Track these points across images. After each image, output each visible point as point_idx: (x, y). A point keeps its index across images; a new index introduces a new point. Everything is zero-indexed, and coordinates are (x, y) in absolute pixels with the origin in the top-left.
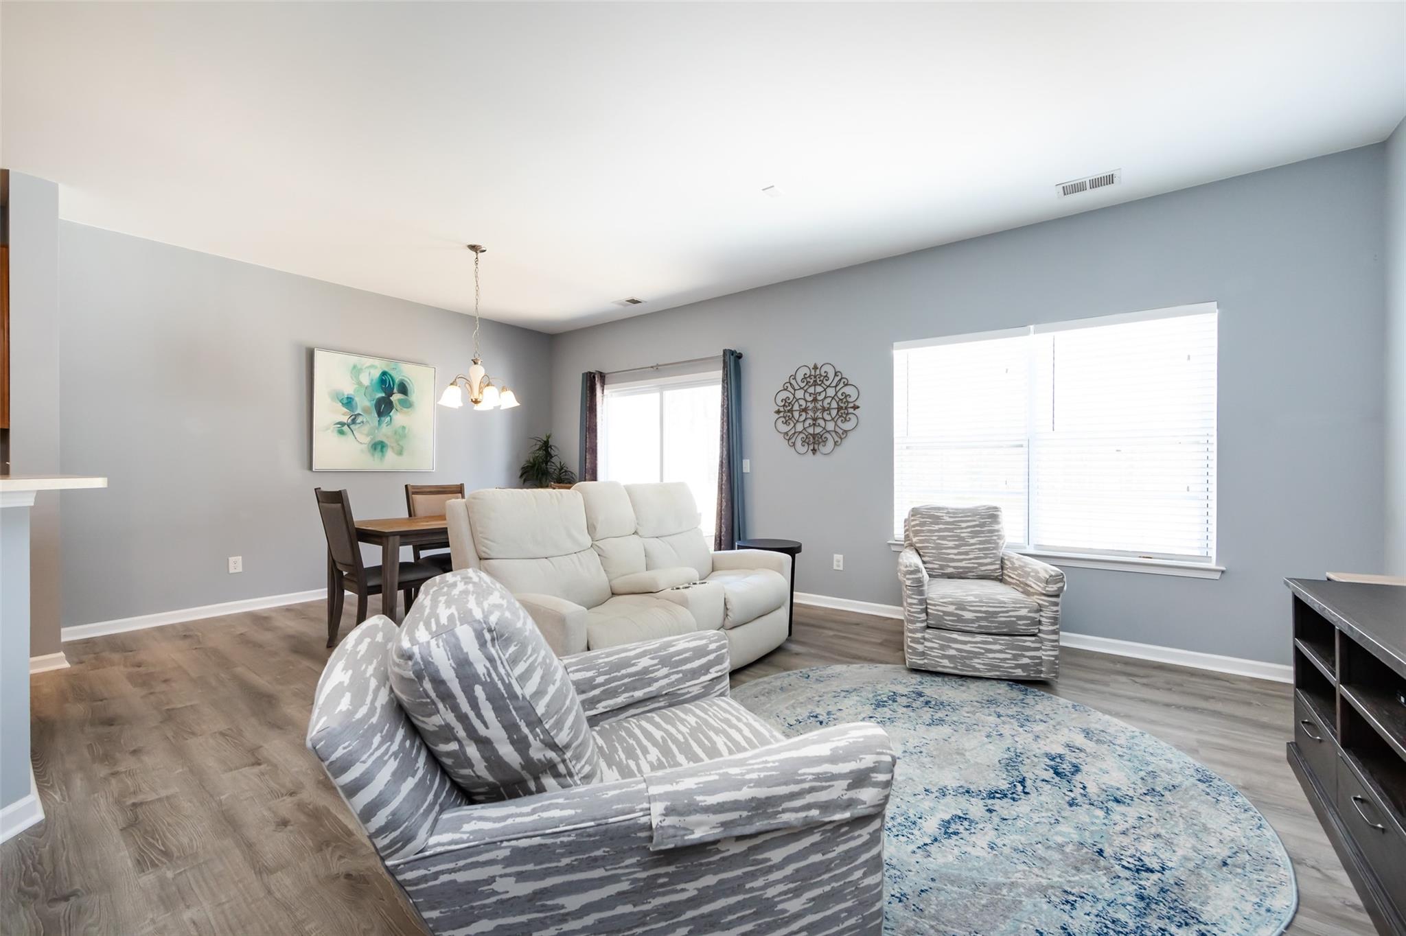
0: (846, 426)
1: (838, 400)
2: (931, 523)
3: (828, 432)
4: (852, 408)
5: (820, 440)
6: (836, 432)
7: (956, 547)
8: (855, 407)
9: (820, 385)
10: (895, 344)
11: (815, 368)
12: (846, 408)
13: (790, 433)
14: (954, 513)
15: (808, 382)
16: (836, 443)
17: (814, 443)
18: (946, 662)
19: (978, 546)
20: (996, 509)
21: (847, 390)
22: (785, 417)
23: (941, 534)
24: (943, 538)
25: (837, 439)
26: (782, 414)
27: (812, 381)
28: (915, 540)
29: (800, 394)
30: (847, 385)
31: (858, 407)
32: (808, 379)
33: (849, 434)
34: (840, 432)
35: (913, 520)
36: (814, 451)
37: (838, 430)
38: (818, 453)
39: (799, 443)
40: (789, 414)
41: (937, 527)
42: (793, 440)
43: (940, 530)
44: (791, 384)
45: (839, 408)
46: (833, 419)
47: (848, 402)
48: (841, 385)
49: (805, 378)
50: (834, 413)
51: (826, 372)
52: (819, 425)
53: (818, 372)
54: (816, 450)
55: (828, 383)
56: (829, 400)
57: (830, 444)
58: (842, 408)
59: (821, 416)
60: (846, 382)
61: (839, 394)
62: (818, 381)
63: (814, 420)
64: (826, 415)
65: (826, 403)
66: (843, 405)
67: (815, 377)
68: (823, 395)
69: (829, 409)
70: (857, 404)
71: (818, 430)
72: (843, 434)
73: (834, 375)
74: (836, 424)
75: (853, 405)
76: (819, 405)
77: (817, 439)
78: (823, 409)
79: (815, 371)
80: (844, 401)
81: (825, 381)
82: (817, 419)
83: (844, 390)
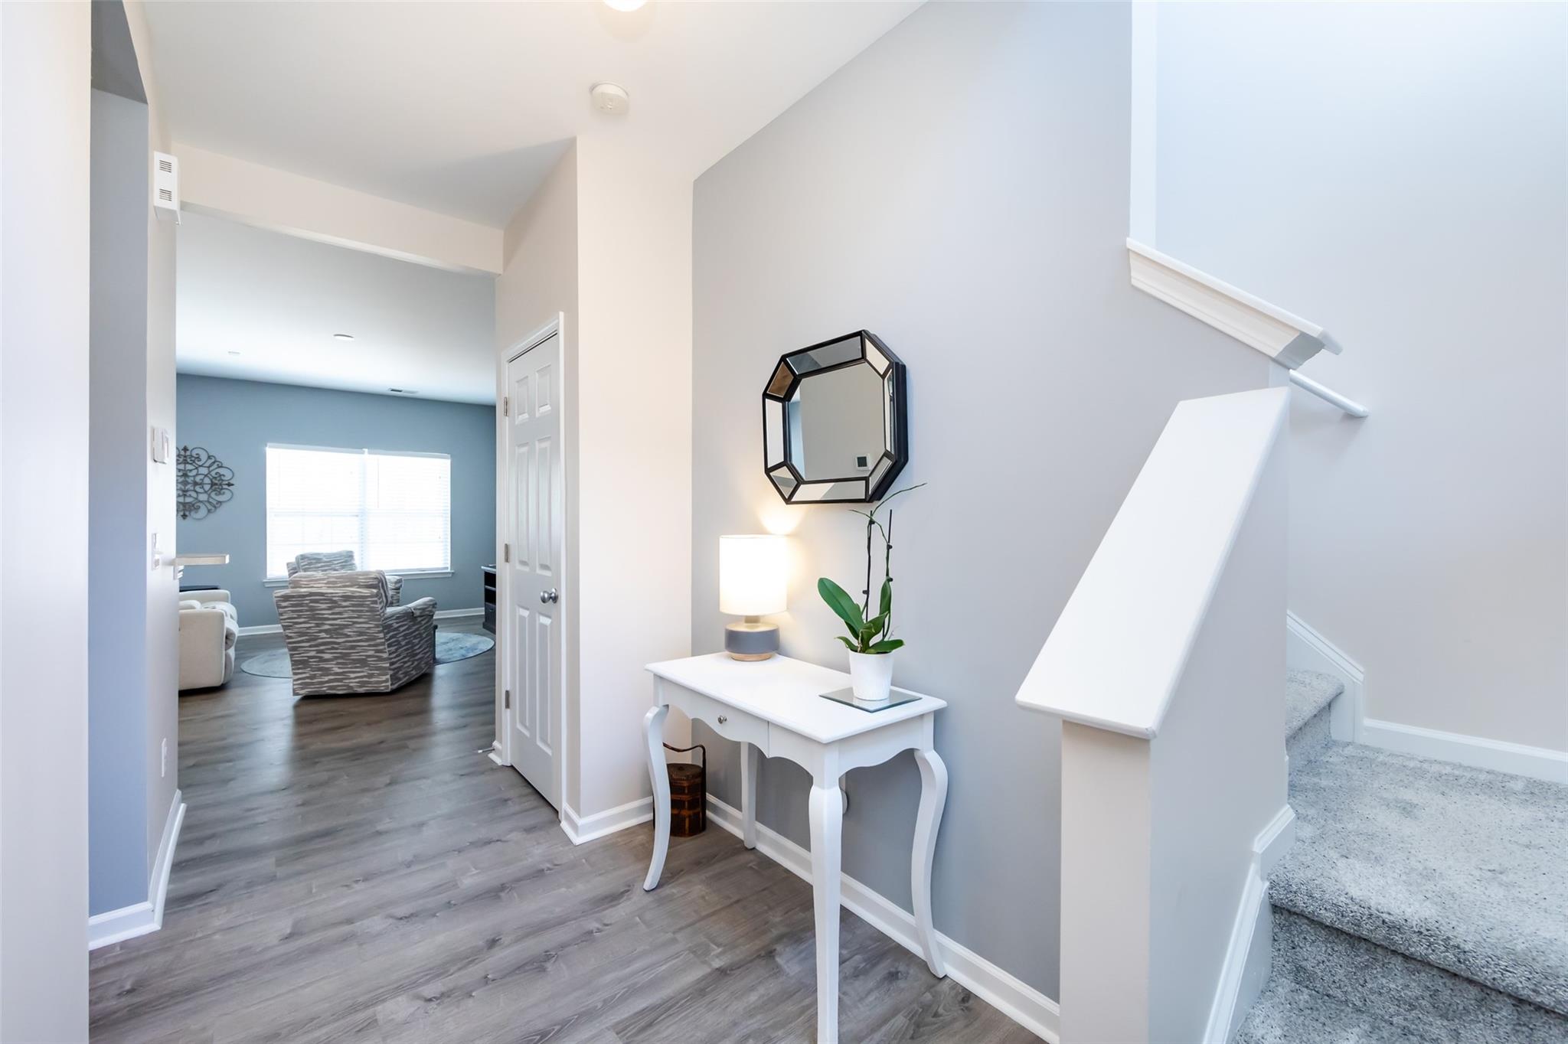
0: (220, 498)
1: (211, 478)
3: (201, 502)
4: (226, 484)
5: (192, 508)
6: (210, 503)
8: (229, 485)
9: (191, 464)
10: (268, 444)
11: (185, 449)
12: (221, 485)
14: (328, 555)
16: (209, 511)
17: (184, 510)
20: (351, 552)
21: (221, 471)
25: (210, 507)
27: (181, 460)
30: (221, 467)
31: (232, 485)
33: (224, 505)
34: (215, 502)
35: (304, 562)
36: (184, 516)
37: (211, 500)
41: (319, 565)
45: (213, 484)
46: (206, 492)
47: (223, 480)
48: (215, 466)
50: (207, 487)
51: (197, 454)
52: (190, 496)
53: (188, 453)
54: (186, 516)
55: (200, 463)
56: (202, 477)
57: (203, 511)
58: (216, 484)
59: (192, 488)
60: (220, 465)
61: (213, 473)
62: (189, 460)
63: (184, 491)
64: (198, 488)
65: (198, 479)
66: (217, 482)
67: (185, 457)
68: (194, 473)
69: (200, 484)
70: (231, 482)
71: (188, 500)
72: (217, 504)
73: (206, 457)
74: (209, 496)
75: (227, 482)
76: (190, 480)
77: (187, 506)
78: (195, 484)
79: (185, 452)
80: (218, 479)
81: (196, 462)
82: (187, 491)
83: (217, 471)
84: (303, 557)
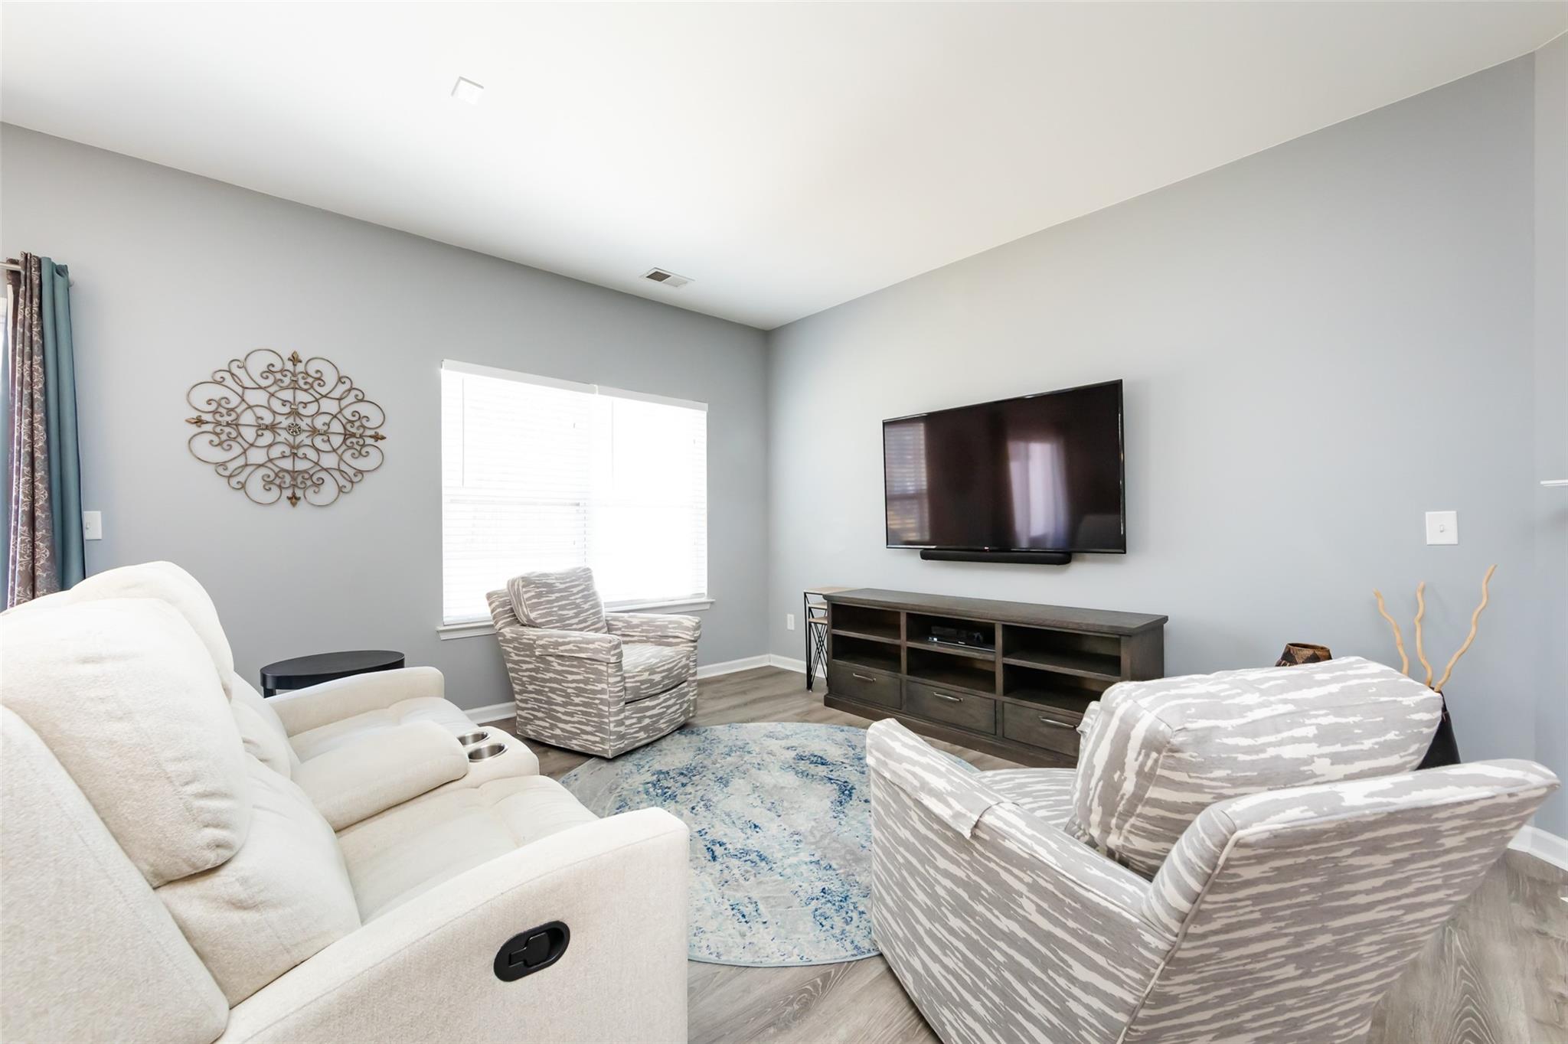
0: (361, 464)
1: (344, 421)
2: (548, 592)
3: (325, 470)
4: (371, 437)
5: (309, 483)
6: (342, 472)
7: (577, 615)
8: (377, 437)
9: (306, 390)
10: (446, 362)
11: (295, 360)
12: (361, 436)
13: (232, 466)
14: (562, 578)
15: (275, 382)
16: (341, 489)
17: (293, 486)
18: (642, 735)
19: (592, 611)
21: (362, 409)
22: (217, 434)
23: (560, 603)
24: (562, 608)
25: (342, 482)
26: (208, 427)
27: (287, 381)
28: (533, 615)
29: (256, 397)
30: (362, 400)
31: (383, 438)
32: (279, 376)
33: (368, 478)
34: (351, 472)
35: (526, 592)
36: (294, 499)
37: (344, 467)
38: (301, 503)
39: (255, 484)
40: (227, 430)
41: (553, 597)
42: (242, 478)
43: (557, 600)
44: (232, 375)
45: (347, 435)
46: (334, 450)
47: (365, 428)
48: (351, 398)
49: (272, 372)
50: (336, 441)
51: (317, 371)
52: (305, 457)
53: (300, 367)
54: (298, 499)
55: (324, 391)
56: (327, 419)
57: (329, 489)
58: (353, 435)
59: (308, 442)
60: (360, 397)
61: (348, 413)
62: (301, 382)
63: (292, 447)
64: (318, 441)
65: (319, 422)
66: (354, 430)
67: (294, 374)
68: (312, 409)
69: (325, 433)
70: (381, 432)
71: (301, 465)
72: (355, 475)
73: (335, 379)
74: (341, 459)
75: (372, 433)
76: (303, 424)
77: (300, 479)
78: (314, 431)
79: (294, 365)
80: (357, 424)
81: (316, 385)
82: (299, 447)
83: (356, 407)
84: (527, 581)
